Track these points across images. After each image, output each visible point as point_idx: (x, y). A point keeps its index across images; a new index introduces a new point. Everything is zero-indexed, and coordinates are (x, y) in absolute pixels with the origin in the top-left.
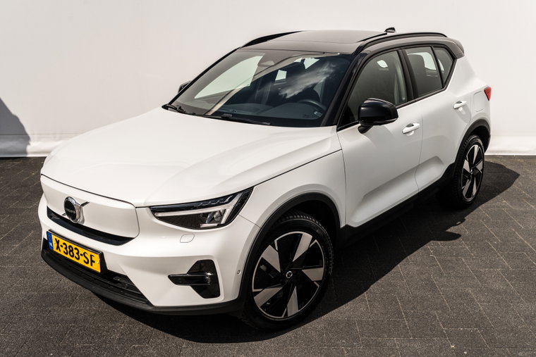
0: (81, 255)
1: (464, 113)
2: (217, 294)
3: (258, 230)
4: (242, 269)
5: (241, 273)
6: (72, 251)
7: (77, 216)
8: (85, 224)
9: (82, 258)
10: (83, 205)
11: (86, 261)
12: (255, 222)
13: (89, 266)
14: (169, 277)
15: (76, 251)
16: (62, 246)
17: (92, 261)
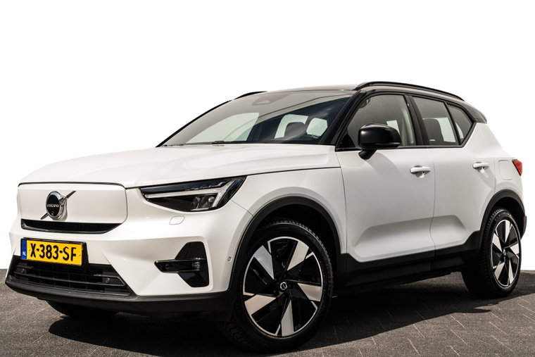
0: (61, 252)
1: (487, 176)
2: (206, 283)
3: (250, 218)
4: (233, 256)
5: (232, 260)
6: (50, 251)
7: (60, 212)
8: (68, 220)
9: (62, 255)
10: (68, 196)
11: (66, 256)
12: (247, 209)
13: (69, 262)
14: (155, 263)
15: (56, 249)
16: (38, 250)
17: (73, 255)
